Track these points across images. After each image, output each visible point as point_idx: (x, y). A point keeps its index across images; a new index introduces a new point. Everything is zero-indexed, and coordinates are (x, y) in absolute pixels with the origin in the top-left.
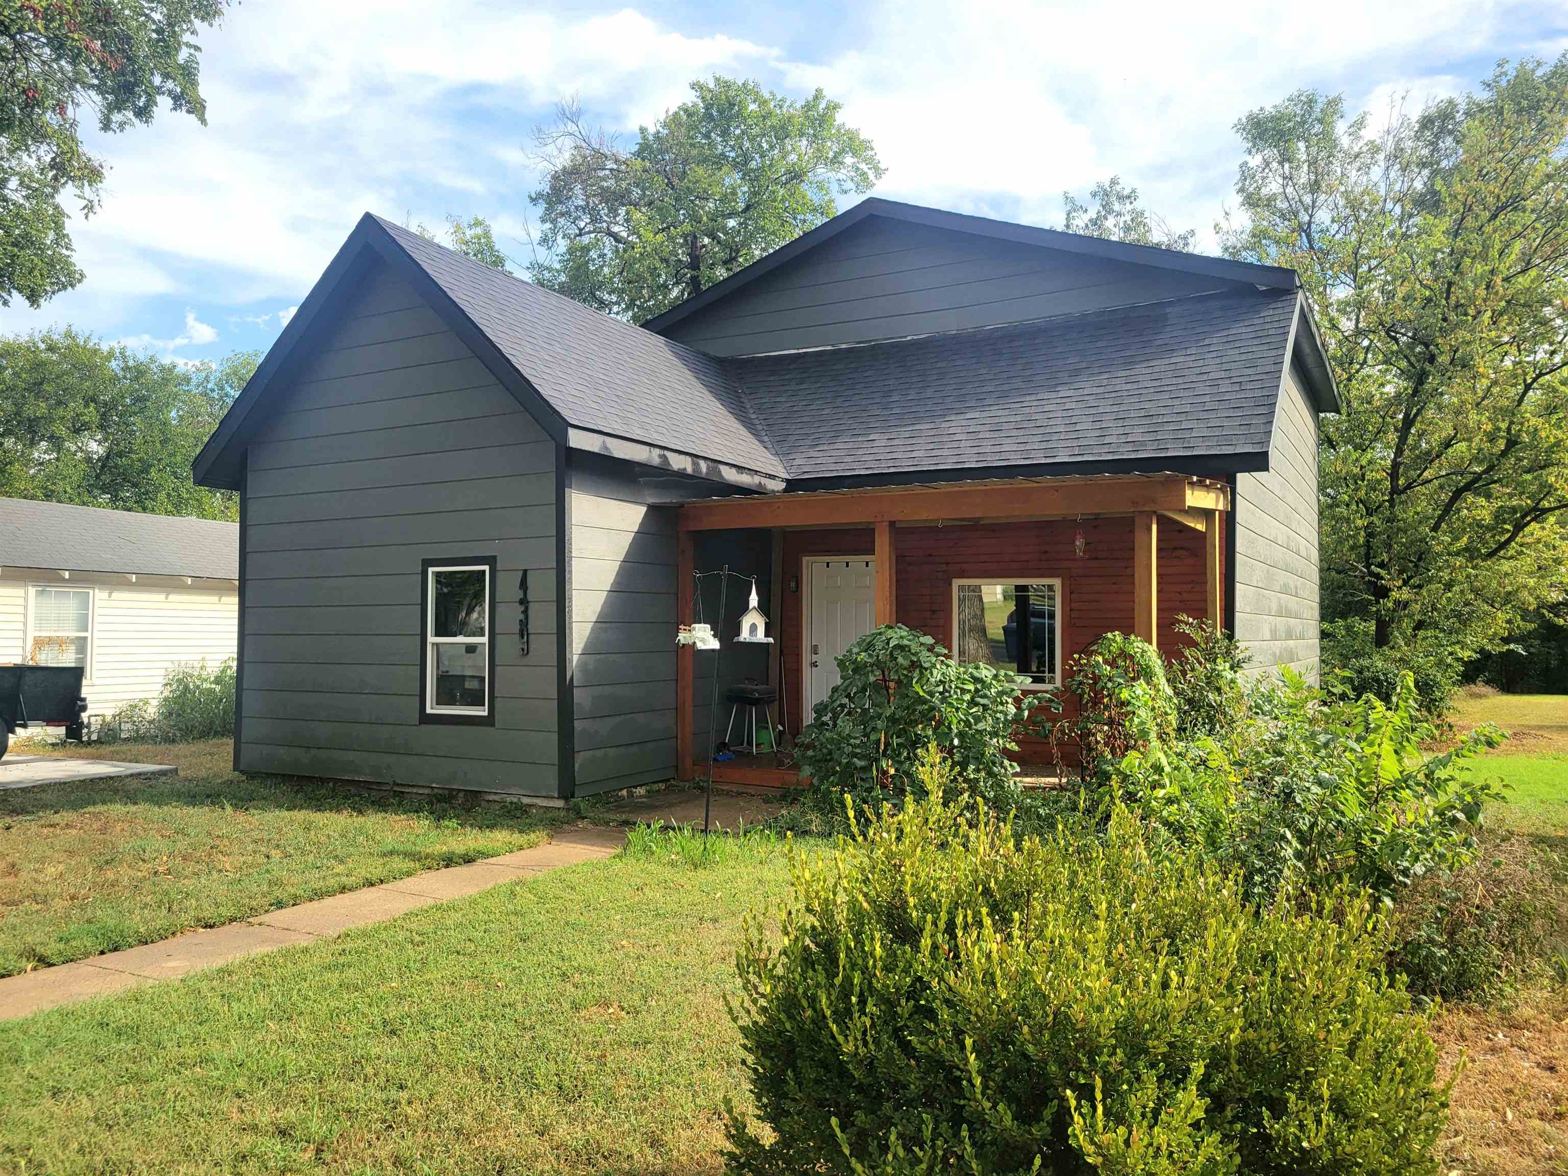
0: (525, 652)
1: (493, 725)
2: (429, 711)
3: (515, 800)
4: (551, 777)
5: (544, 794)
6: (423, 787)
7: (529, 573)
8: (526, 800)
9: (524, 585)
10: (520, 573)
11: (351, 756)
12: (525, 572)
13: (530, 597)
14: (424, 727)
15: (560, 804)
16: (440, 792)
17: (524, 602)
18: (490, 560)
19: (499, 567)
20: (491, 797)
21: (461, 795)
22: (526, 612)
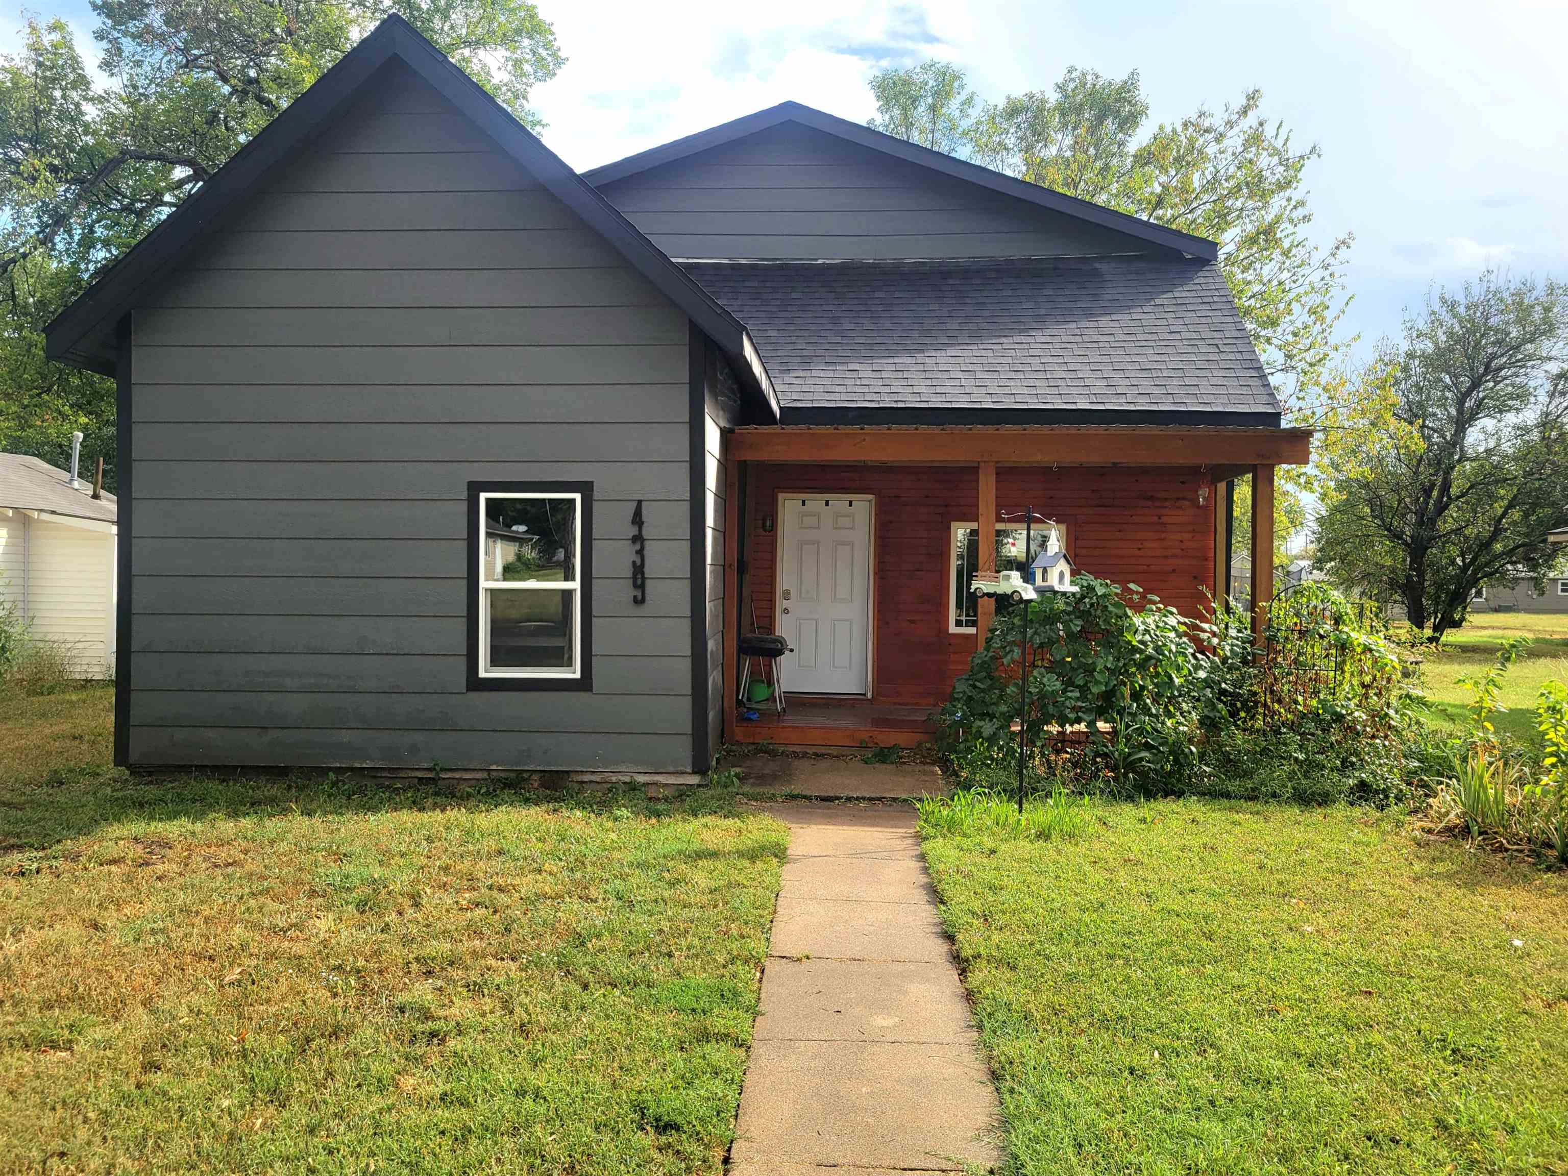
0: (639, 601)
1: (590, 689)
2: (482, 674)
3: (627, 779)
4: (683, 750)
5: (671, 769)
6: (474, 770)
7: (644, 504)
8: (641, 779)
9: (637, 519)
10: (635, 504)
11: (346, 736)
12: (640, 502)
13: (645, 533)
14: (473, 695)
15: (695, 780)
16: (503, 775)
17: (638, 539)
18: (586, 488)
19: (596, 495)
20: (586, 778)
21: (535, 777)
22: (640, 552)
